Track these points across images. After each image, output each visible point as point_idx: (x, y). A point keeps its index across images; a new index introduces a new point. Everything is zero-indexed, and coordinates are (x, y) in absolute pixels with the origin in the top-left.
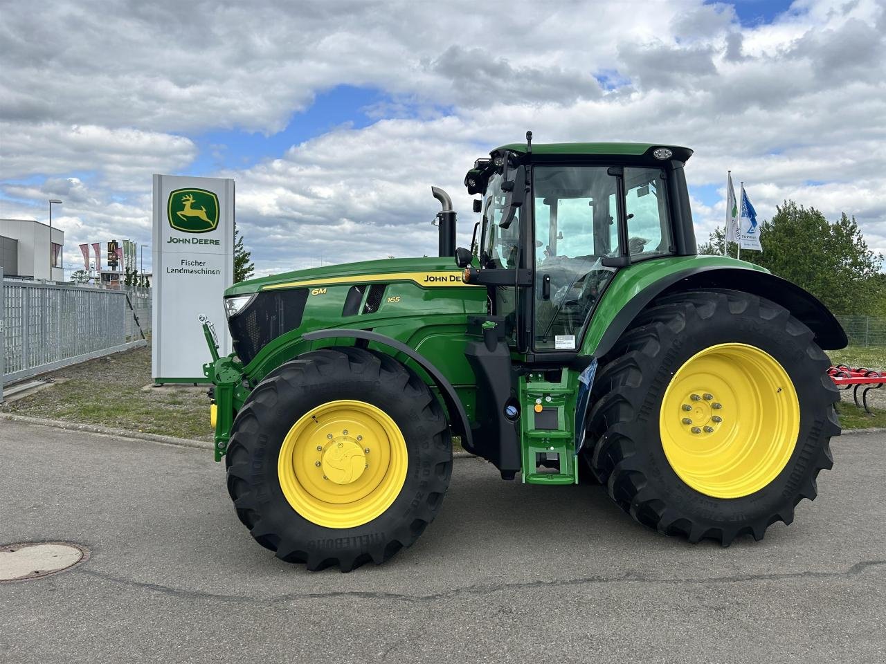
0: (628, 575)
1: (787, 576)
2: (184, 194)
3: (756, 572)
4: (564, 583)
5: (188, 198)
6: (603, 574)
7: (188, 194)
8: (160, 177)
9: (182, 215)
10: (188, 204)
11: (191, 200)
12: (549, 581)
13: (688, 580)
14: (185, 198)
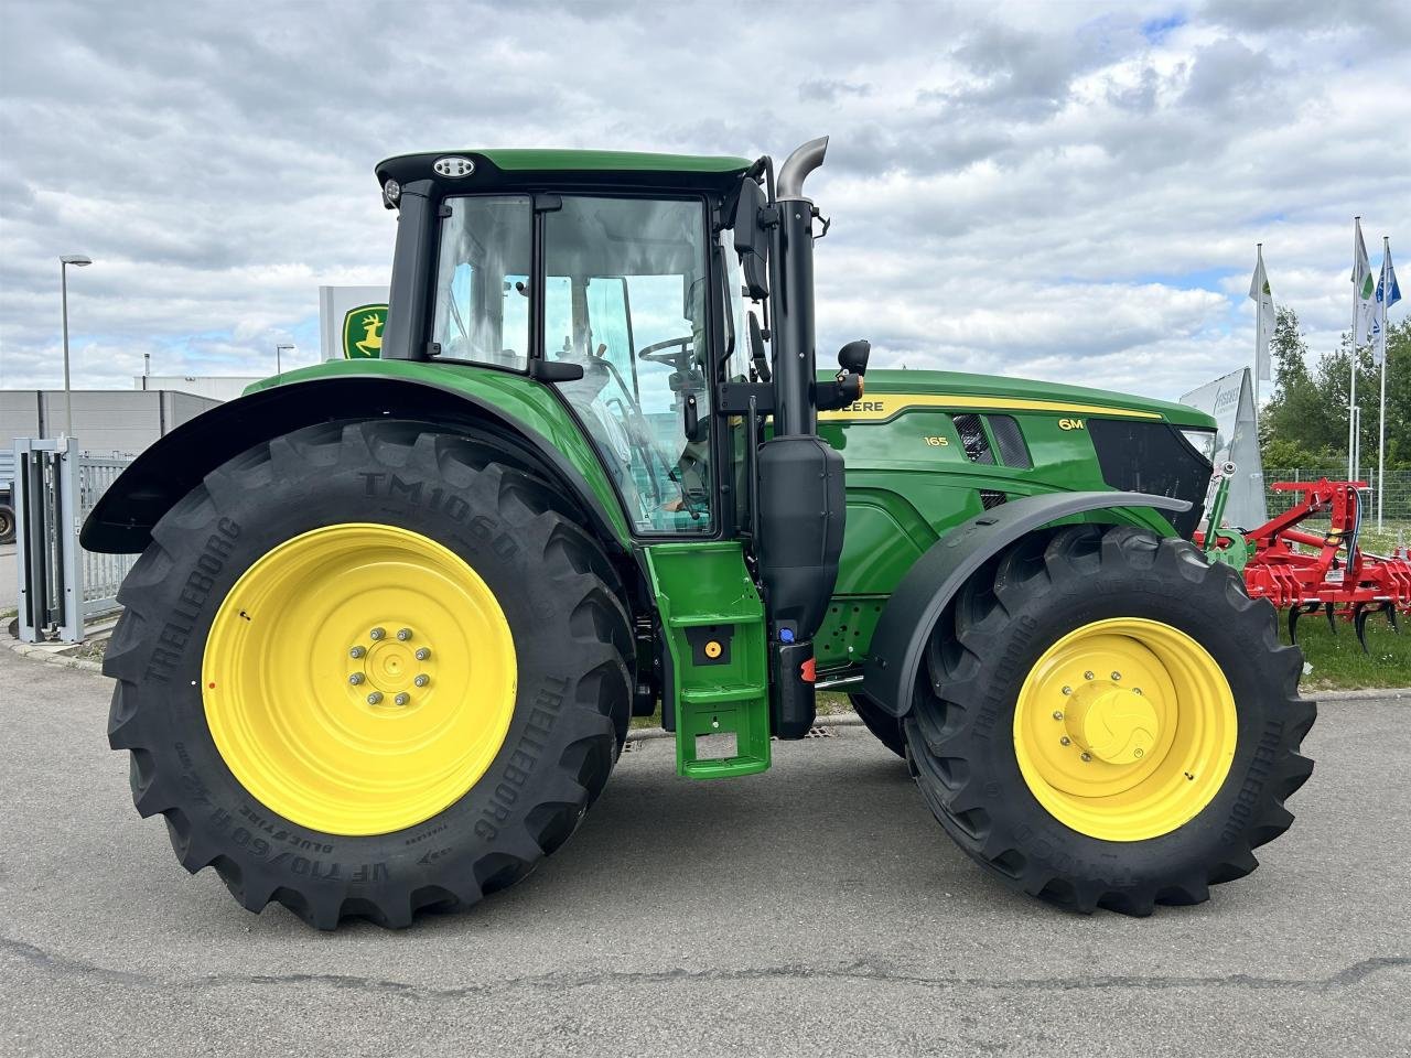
0: (860, 964)
1: (1191, 982)
2: (366, 315)
3: (1127, 970)
4: (724, 976)
5: (372, 319)
6: (808, 961)
7: (372, 313)
8: (330, 290)
9: (363, 347)
10: (372, 329)
11: (377, 322)
12: (698, 971)
13: (971, 981)
14: (367, 321)
